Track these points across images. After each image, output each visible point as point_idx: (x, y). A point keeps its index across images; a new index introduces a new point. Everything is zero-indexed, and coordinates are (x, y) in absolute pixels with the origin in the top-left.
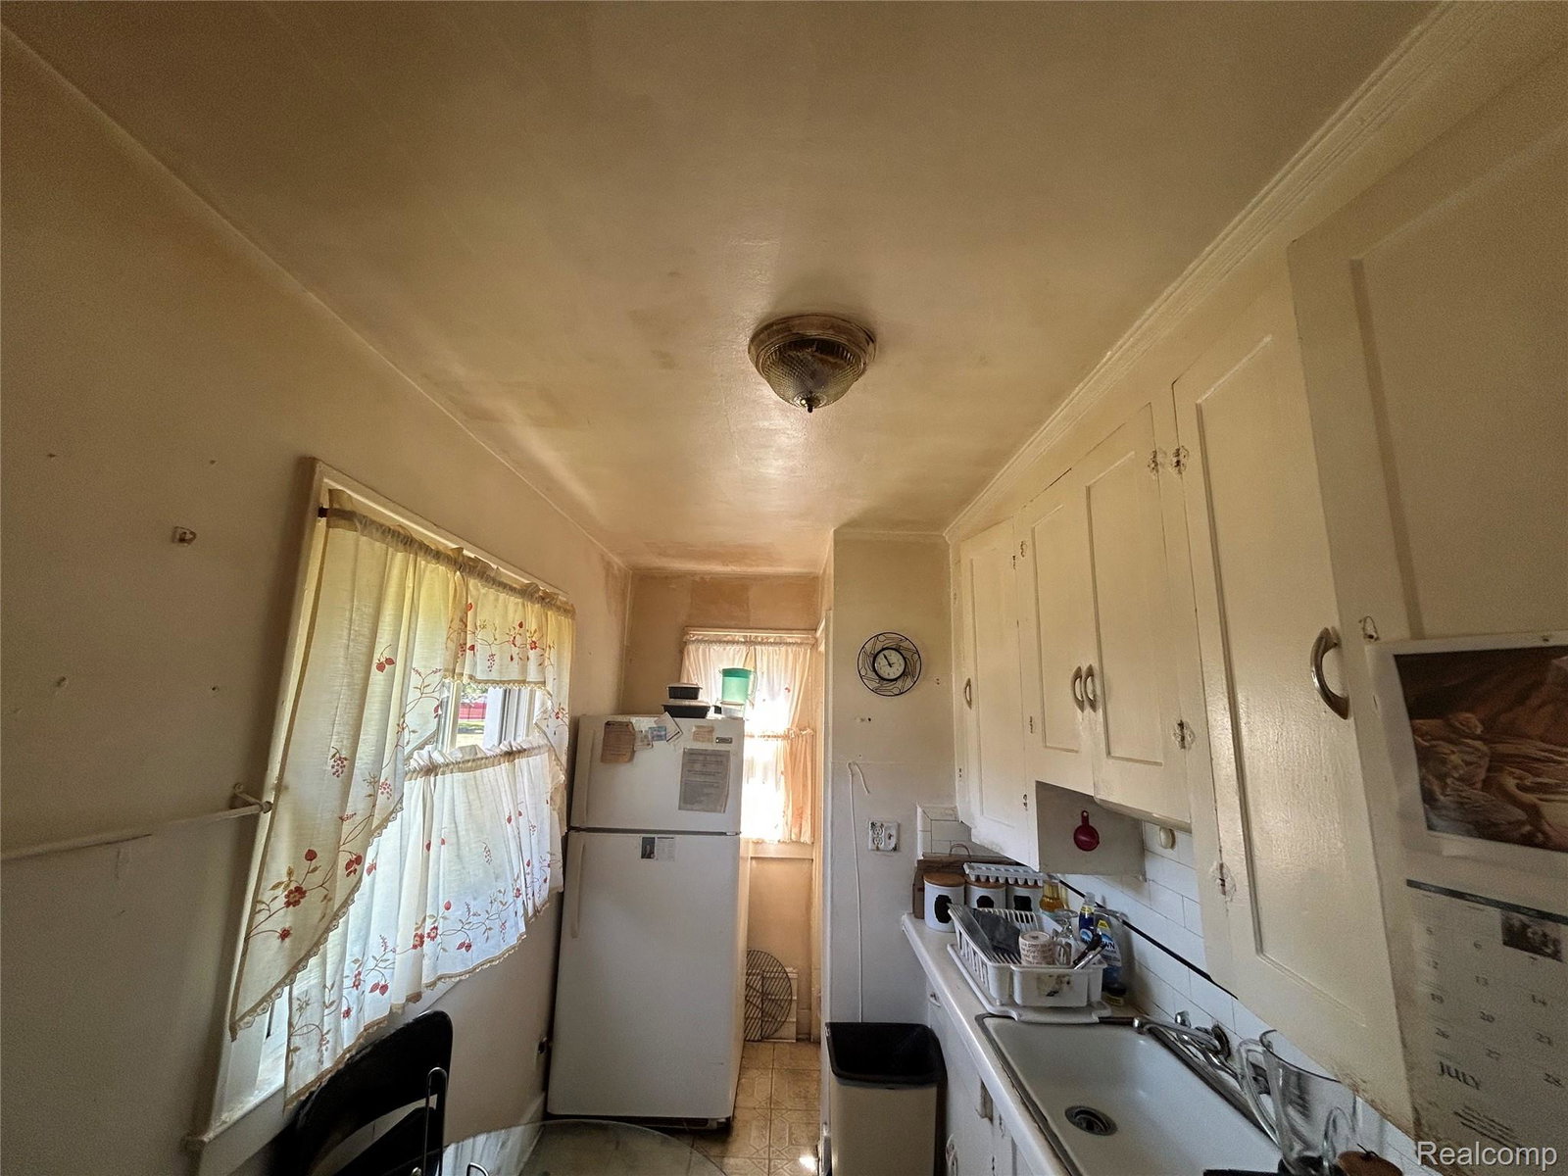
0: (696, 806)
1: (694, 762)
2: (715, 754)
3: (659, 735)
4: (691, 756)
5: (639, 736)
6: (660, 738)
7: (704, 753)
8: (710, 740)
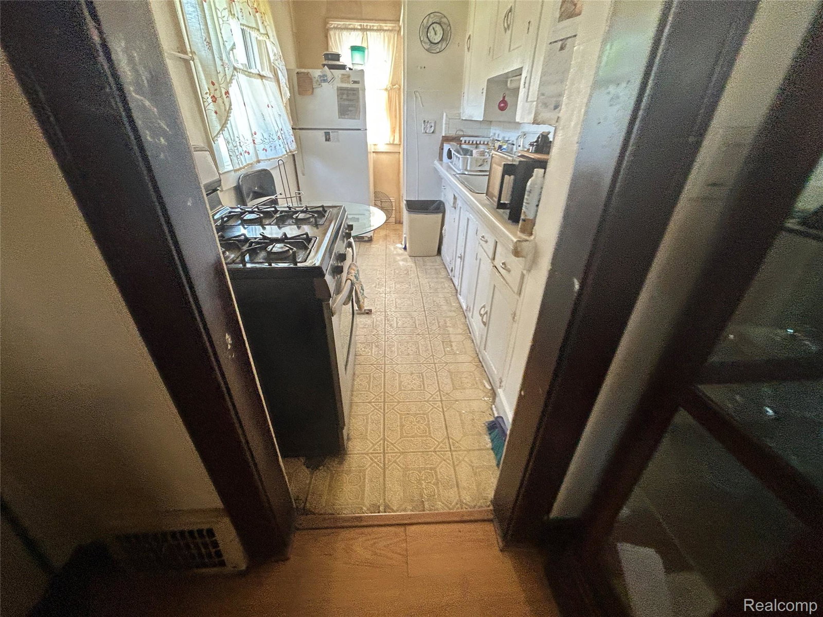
0: (346, 117)
1: (343, 94)
2: (353, 89)
3: (324, 79)
4: (341, 91)
5: (314, 80)
6: (325, 81)
7: (347, 89)
8: (349, 82)
